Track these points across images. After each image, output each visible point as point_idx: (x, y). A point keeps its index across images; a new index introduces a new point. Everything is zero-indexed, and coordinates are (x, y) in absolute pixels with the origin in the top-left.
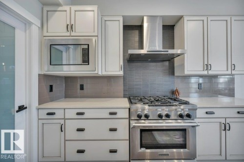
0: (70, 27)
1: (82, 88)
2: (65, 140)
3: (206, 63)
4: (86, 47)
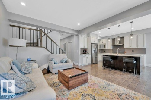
0: (102, 43)
1: (104, 51)
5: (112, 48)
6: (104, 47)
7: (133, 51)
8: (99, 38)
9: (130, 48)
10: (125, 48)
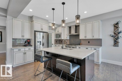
0: (58, 31)
4: (60, 35)
5: (69, 39)
7: (89, 42)
9: (85, 38)
10: (80, 38)
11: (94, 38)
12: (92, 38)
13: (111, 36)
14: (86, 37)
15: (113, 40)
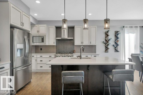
0: (38, 31)
1: (41, 49)
2: (37, 64)
3: (82, 41)
4: (43, 37)
5: (55, 44)
6: (43, 41)
8: (32, 20)
10: (75, 44)
11: (91, 44)
12: (89, 44)
13: (104, 43)
14: (82, 43)
15: (105, 47)
